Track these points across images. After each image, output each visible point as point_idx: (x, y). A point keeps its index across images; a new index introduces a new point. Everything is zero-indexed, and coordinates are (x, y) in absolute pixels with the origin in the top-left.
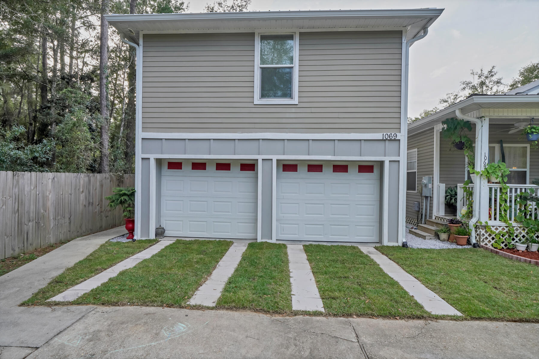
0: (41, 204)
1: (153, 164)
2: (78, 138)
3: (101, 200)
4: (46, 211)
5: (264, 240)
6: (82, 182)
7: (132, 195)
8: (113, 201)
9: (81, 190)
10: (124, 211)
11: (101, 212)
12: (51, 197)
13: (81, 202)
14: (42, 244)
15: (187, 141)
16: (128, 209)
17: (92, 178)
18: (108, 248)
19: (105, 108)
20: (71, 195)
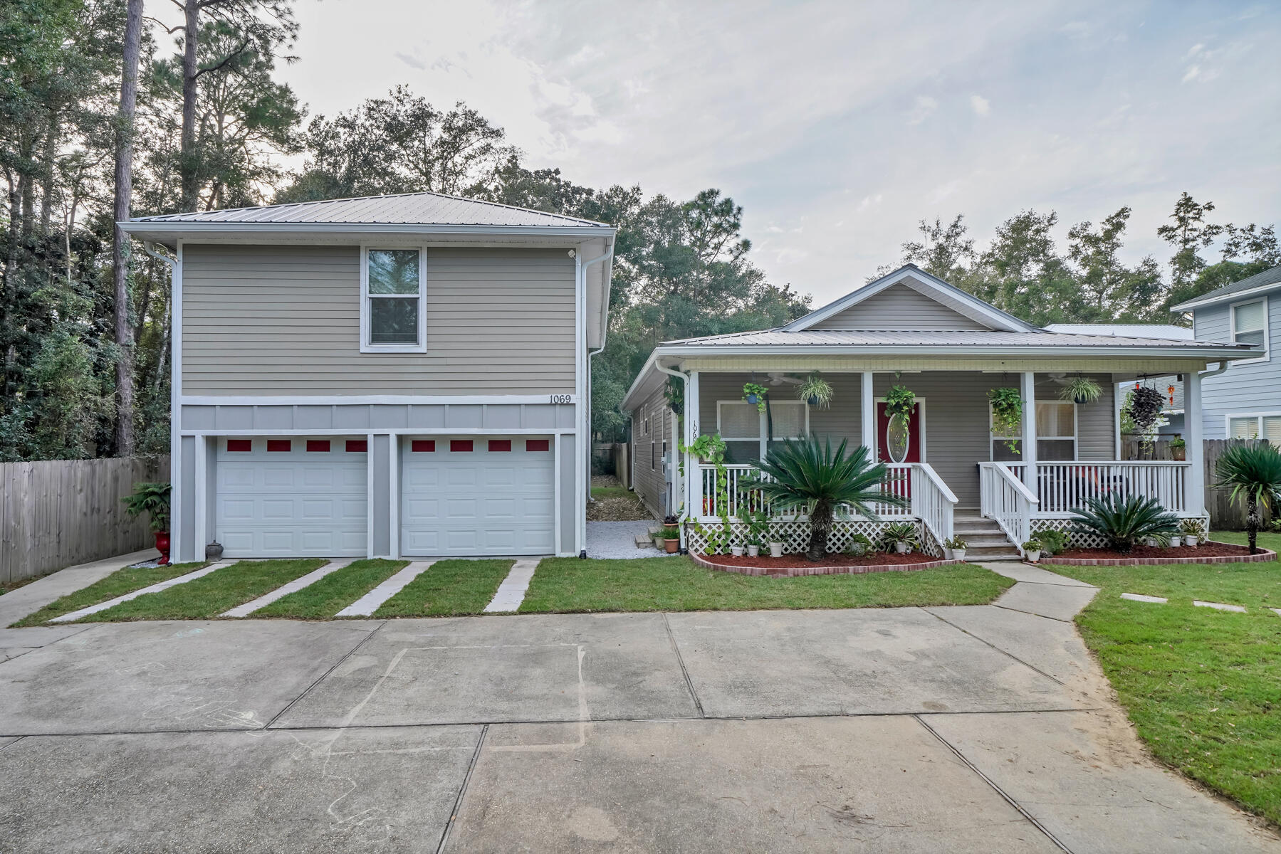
0: (11, 511)
1: (200, 447)
2: (69, 389)
3: (116, 504)
4: (19, 524)
5: (377, 557)
6: (79, 474)
7: (167, 493)
8: (135, 504)
9: (79, 488)
10: (152, 520)
11: (115, 524)
12: (27, 500)
13: (78, 508)
14: (13, 576)
15: (255, 408)
16: (160, 516)
17: (97, 467)
18: (125, 575)
19: (126, 324)
20: (60, 496)
